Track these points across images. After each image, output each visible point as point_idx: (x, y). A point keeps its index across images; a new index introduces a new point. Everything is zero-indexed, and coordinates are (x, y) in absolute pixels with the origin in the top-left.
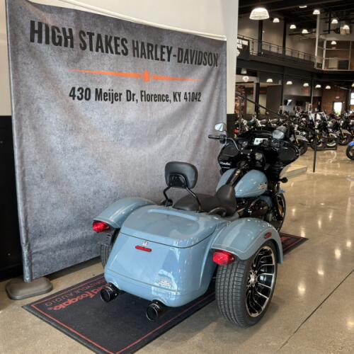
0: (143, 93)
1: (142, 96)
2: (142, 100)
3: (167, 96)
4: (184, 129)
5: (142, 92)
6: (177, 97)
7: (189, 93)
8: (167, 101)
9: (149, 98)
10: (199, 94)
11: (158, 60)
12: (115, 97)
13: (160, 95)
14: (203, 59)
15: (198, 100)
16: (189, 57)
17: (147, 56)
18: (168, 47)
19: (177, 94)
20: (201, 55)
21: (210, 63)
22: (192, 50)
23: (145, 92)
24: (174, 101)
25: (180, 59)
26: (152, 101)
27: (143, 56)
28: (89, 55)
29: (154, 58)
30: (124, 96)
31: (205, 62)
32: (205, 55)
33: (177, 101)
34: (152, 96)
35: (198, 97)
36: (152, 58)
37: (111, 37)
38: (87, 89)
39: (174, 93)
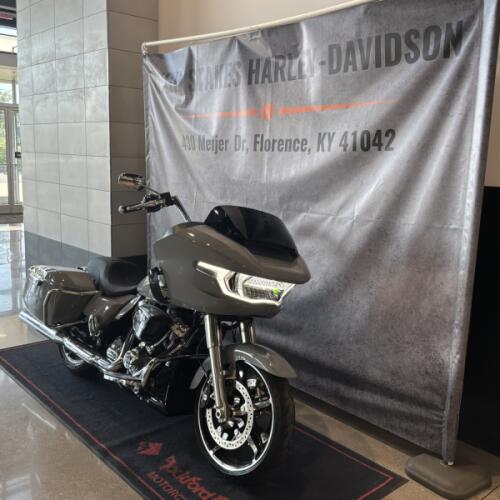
0: (259, 139)
1: (256, 143)
2: (255, 149)
3: (305, 141)
4: (342, 208)
5: (256, 136)
6: (326, 142)
7: (355, 134)
8: (303, 150)
9: (271, 146)
10: (387, 135)
11: (294, 78)
12: (220, 145)
13: (290, 140)
14: (404, 49)
15: (387, 148)
16: (358, 57)
17: (273, 79)
18: (309, 51)
19: (327, 137)
20: (393, 41)
21: (431, 53)
22: (364, 38)
23: (262, 136)
24: (318, 150)
25: (335, 67)
26: (273, 150)
27: (266, 80)
28: (197, 96)
29: (286, 77)
30: (231, 144)
31: (412, 56)
32: (412, 37)
33: (323, 150)
34: (274, 141)
35: (385, 140)
36: (283, 79)
37: (221, 66)
38: (192, 137)
39: (320, 134)
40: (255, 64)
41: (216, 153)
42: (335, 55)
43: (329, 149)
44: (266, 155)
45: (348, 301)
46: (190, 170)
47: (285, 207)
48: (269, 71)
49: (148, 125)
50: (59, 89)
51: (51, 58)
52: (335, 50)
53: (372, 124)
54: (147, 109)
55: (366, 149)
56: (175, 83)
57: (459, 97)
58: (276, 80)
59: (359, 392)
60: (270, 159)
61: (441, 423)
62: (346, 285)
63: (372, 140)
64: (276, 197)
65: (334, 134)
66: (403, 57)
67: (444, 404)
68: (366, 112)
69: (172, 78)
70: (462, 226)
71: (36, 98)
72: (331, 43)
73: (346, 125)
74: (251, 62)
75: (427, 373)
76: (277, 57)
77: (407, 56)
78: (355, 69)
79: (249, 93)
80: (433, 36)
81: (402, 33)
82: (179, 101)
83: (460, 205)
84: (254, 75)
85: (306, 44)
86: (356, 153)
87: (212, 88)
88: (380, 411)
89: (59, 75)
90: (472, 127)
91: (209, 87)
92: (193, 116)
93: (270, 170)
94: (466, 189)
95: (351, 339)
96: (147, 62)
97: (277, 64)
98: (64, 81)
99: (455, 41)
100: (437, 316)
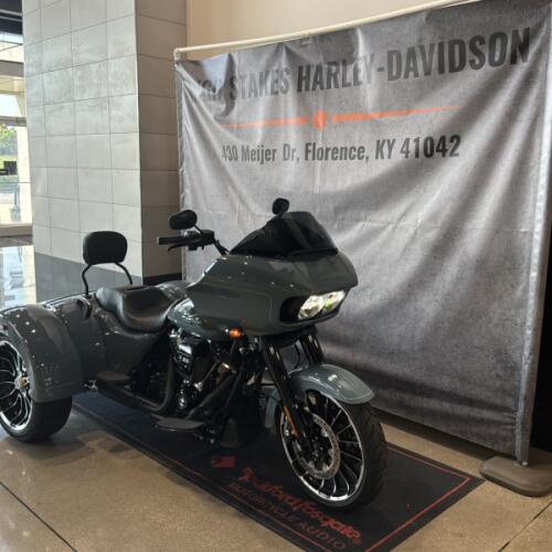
0: (311, 148)
1: (307, 151)
2: (306, 158)
3: (362, 149)
4: (404, 215)
5: (307, 145)
6: (385, 149)
7: (417, 140)
8: (360, 158)
9: (324, 154)
10: (452, 141)
11: (349, 85)
12: (266, 155)
13: (346, 148)
14: (469, 55)
15: (452, 154)
16: (420, 63)
17: (325, 85)
18: (365, 57)
19: (386, 144)
20: (457, 47)
21: (497, 59)
22: (426, 44)
23: (315, 144)
24: (377, 158)
25: (394, 73)
26: (326, 159)
27: (318, 87)
28: (239, 103)
29: (340, 84)
30: (279, 154)
31: (477, 62)
32: (477, 43)
33: (382, 158)
34: (327, 150)
35: (449, 146)
36: (337, 86)
37: (267, 73)
38: (234, 147)
39: (379, 141)
40: (304, 70)
41: (262, 163)
42: (395, 61)
43: (389, 157)
44: (319, 163)
45: (411, 309)
46: (231, 181)
47: (340, 217)
48: (321, 78)
49: (181, 135)
50: (77, 98)
51: (66, 65)
52: (394, 57)
53: (435, 129)
54: (181, 119)
55: (429, 155)
56: (214, 90)
57: (527, 102)
58: (329, 87)
59: (425, 399)
60: (323, 169)
61: (513, 424)
62: (409, 294)
63: (435, 147)
64: (331, 206)
65: (394, 140)
66: (468, 63)
67: (516, 405)
68: (429, 118)
69: (210, 85)
70: (533, 228)
71: (48, 108)
72: (390, 49)
73: (407, 132)
74: (301, 69)
75: (498, 376)
76: (330, 64)
77: (472, 62)
78: (416, 75)
79: (299, 101)
80: (498, 43)
81: (467, 40)
82: (218, 109)
83: (530, 209)
84: (304, 83)
85: (362, 49)
86: (419, 160)
87: (256, 95)
88: (448, 417)
89: (77, 83)
90: (542, 131)
91: (253, 95)
92: (235, 126)
93: (323, 180)
94: (536, 192)
95: (416, 348)
96: (180, 69)
97: (329, 71)
98: (83, 90)
99: (522, 48)
100: (507, 319)
